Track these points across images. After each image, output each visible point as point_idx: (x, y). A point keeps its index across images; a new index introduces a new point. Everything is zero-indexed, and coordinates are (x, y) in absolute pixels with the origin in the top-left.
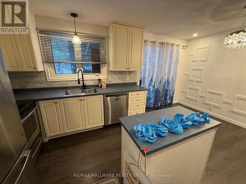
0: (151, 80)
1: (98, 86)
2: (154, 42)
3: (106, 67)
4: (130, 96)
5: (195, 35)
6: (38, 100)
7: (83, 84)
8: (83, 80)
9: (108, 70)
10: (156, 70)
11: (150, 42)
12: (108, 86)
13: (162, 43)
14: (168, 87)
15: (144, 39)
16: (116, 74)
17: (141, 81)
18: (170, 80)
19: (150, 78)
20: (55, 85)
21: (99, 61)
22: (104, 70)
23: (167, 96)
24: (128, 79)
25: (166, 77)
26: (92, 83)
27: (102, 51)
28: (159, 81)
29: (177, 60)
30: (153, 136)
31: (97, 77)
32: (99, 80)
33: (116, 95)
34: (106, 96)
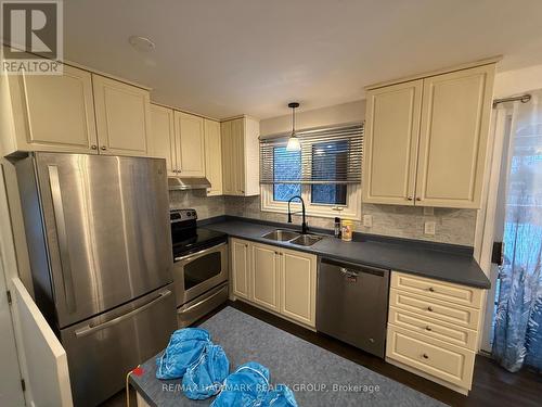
3: (359, 193)
6: (232, 236)
7: (304, 224)
8: (304, 216)
9: (363, 200)
16: (385, 212)
17: (499, 247)
20: (269, 219)
21: (345, 179)
22: (354, 198)
24: (431, 232)
27: (353, 156)
31: (337, 213)
32: (337, 220)
33: (349, 267)
34: (324, 260)
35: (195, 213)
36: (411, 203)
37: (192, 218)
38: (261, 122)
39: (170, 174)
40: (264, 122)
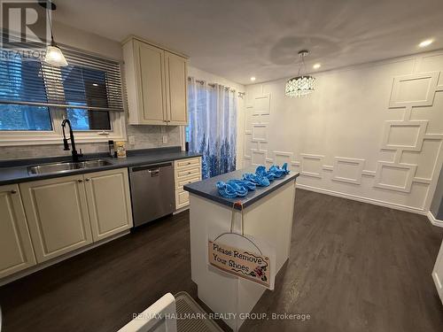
0: (204, 143)
1: (108, 155)
2: (202, 83)
3: (123, 118)
4: (176, 167)
5: (253, 79)
8: (73, 144)
9: (127, 123)
10: (208, 127)
11: (197, 81)
12: (130, 154)
13: (213, 86)
14: (227, 153)
15: (189, 75)
17: (187, 144)
18: (229, 141)
19: (201, 139)
21: (107, 106)
22: (118, 123)
23: (227, 167)
24: (166, 141)
25: (223, 138)
26: (93, 150)
28: (214, 143)
29: (235, 113)
30: (242, 189)
32: (111, 142)
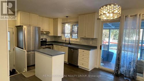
6: (54, 44)
31: (76, 40)
33: (73, 49)
34: (69, 48)
35: (46, 39)
36: (85, 37)
37: (46, 40)
38: (62, 19)
39: (41, 30)
40: (63, 19)
